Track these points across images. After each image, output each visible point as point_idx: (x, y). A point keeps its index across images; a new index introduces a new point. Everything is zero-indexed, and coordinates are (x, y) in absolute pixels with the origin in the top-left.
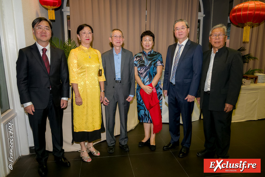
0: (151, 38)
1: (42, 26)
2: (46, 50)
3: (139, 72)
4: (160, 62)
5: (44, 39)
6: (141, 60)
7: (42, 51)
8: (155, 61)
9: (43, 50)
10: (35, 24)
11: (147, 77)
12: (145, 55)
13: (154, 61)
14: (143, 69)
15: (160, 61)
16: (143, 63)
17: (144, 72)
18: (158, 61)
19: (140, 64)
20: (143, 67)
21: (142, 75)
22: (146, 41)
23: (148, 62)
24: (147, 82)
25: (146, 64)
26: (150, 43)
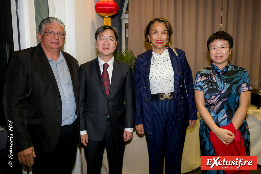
0: (226, 43)
1: (106, 36)
2: (108, 66)
3: (209, 101)
4: (245, 85)
5: (107, 52)
6: (209, 82)
7: (103, 67)
9: (104, 65)
10: (98, 34)
11: (223, 111)
12: (217, 73)
13: (237, 82)
15: (246, 82)
16: (215, 87)
17: (217, 102)
18: (243, 83)
19: (210, 88)
20: (216, 94)
21: (214, 107)
22: (216, 50)
23: (224, 85)
24: (223, 120)
25: (220, 87)
26: (224, 52)
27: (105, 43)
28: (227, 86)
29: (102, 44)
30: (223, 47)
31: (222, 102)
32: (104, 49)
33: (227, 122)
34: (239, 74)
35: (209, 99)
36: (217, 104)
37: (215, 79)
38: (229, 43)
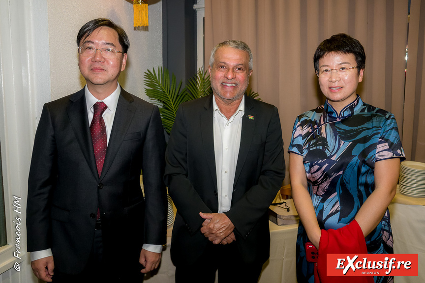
0: (348, 59)
1: (96, 43)
2: (106, 107)
4: (386, 146)
6: (313, 137)
7: (93, 110)
8: (368, 144)
11: (334, 197)
12: (332, 119)
13: (365, 140)
14: (318, 170)
15: (387, 141)
16: (321, 148)
17: (322, 177)
18: (380, 143)
19: (311, 149)
20: (320, 161)
21: (318, 188)
22: (329, 73)
23: (339, 144)
24: (332, 214)
25: (331, 149)
26: (346, 78)
27: (95, 56)
28: (345, 145)
29: (89, 60)
30: (343, 69)
31: (331, 178)
32: (93, 70)
33: (340, 220)
34: (375, 122)
35: (308, 172)
36: (323, 181)
37: (326, 131)
38: (357, 59)
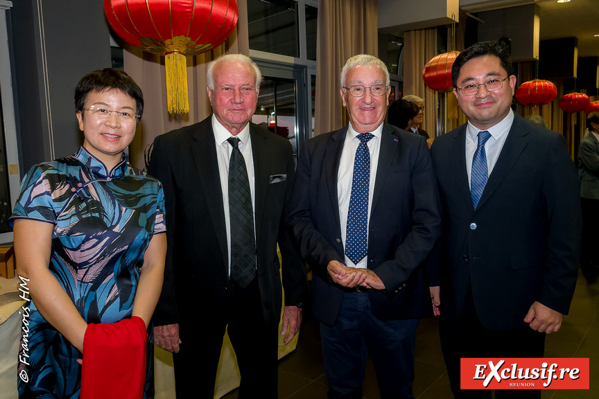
8: (150, 214)
11: (111, 278)
12: (98, 176)
16: (97, 215)
21: (87, 272)
23: (121, 212)
28: (128, 214)
33: (121, 306)
35: (76, 250)
36: (98, 261)
37: (96, 192)
